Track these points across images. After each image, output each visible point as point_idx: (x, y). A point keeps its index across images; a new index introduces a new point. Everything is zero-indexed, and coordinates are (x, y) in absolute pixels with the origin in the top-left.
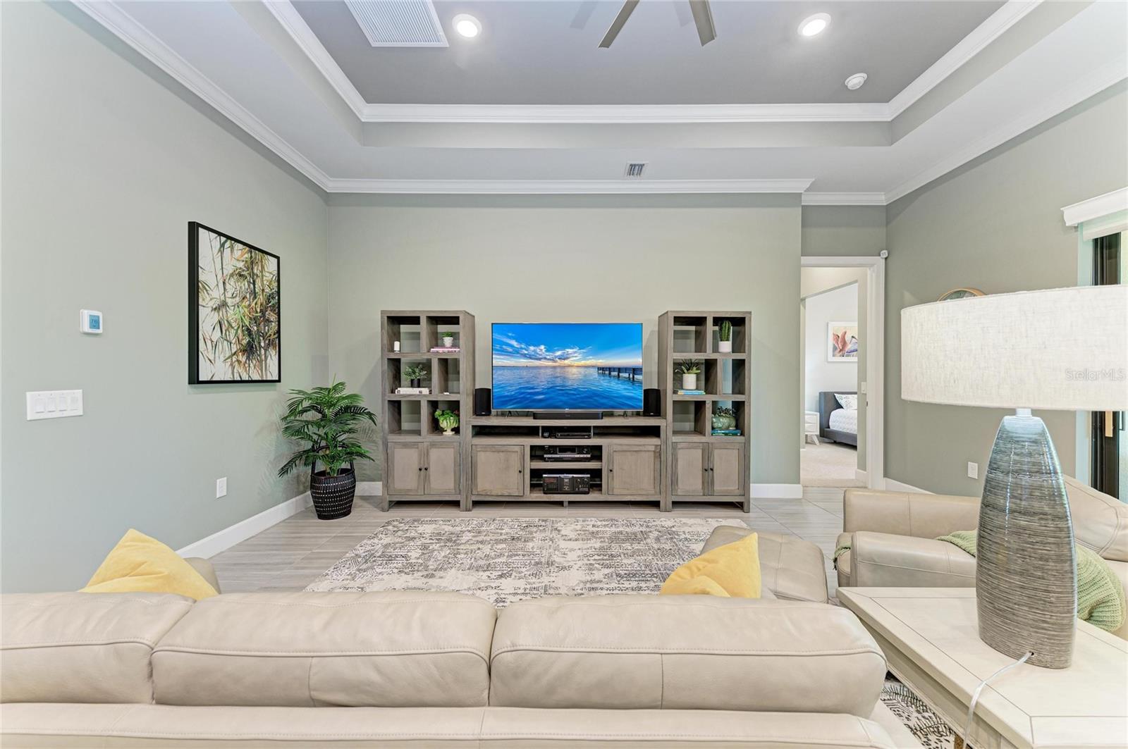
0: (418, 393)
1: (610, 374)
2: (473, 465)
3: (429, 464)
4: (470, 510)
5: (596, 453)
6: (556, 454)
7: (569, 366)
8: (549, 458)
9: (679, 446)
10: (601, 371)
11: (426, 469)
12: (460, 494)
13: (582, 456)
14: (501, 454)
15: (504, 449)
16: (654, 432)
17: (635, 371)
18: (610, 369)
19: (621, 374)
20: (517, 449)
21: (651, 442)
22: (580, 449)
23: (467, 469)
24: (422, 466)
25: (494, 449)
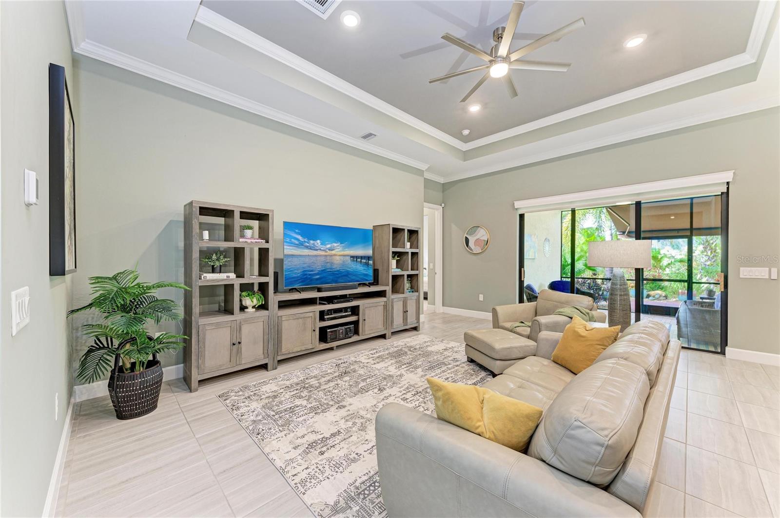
0: (225, 278)
1: (357, 260)
2: (279, 333)
3: (241, 338)
4: (276, 369)
5: (355, 310)
6: (332, 315)
7: (335, 255)
8: (327, 318)
9: (394, 301)
10: (352, 259)
11: (239, 343)
12: (268, 357)
13: (346, 314)
14: (300, 320)
15: (302, 316)
16: (382, 294)
17: (368, 258)
18: (357, 257)
19: (362, 260)
20: (311, 314)
21: (381, 300)
22: (345, 309)
23: (274, 335)
24: (234, 342)
25: (296, 317)
